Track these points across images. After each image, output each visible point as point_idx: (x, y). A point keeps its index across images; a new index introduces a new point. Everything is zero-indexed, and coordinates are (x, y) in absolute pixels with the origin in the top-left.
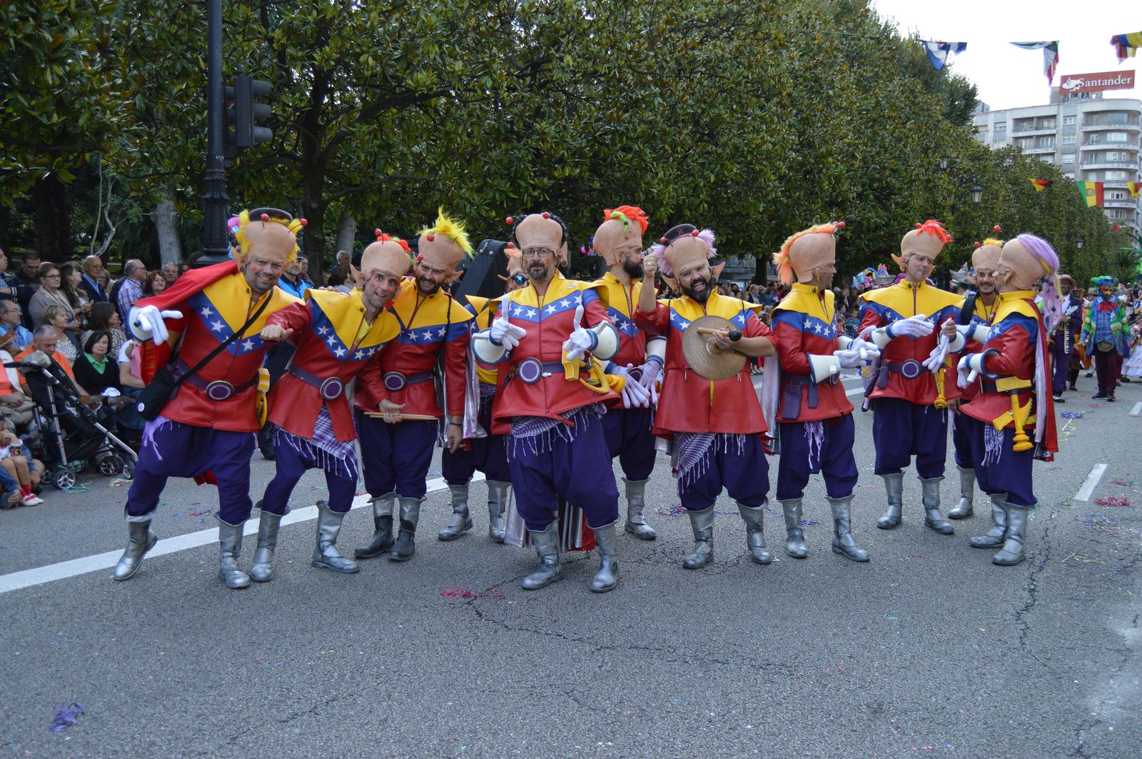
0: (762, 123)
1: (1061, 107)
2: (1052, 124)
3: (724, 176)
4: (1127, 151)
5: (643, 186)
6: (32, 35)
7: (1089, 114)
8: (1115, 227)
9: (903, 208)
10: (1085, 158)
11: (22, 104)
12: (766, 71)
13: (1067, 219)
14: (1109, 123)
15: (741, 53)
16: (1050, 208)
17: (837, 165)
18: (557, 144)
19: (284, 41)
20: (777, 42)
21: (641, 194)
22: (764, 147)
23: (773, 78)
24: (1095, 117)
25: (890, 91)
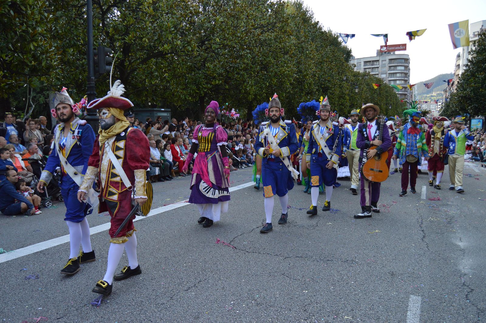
0: (284, 64)
1: (381, 57)
2: (377, 63)
3: (272, 83)
4: (404, 73)
5: (244, 87)
6: (25, 30)
7: (391, 60)
8: (402, 101)
9: (332, 95)
10: (389, 76)
11: (21, 57)
12: (286, 44)
13: (386, 98)
14: (398, 63)
15: (277, 37)
16: (380, 94)
17: (310, 79)
18: (213, 72)
19: (114, 32)
20: (289, 34)
21: (243, 90)
22: (286, 72)
23: (288, 47)
24: (393, 61)
25: (327, 52)
